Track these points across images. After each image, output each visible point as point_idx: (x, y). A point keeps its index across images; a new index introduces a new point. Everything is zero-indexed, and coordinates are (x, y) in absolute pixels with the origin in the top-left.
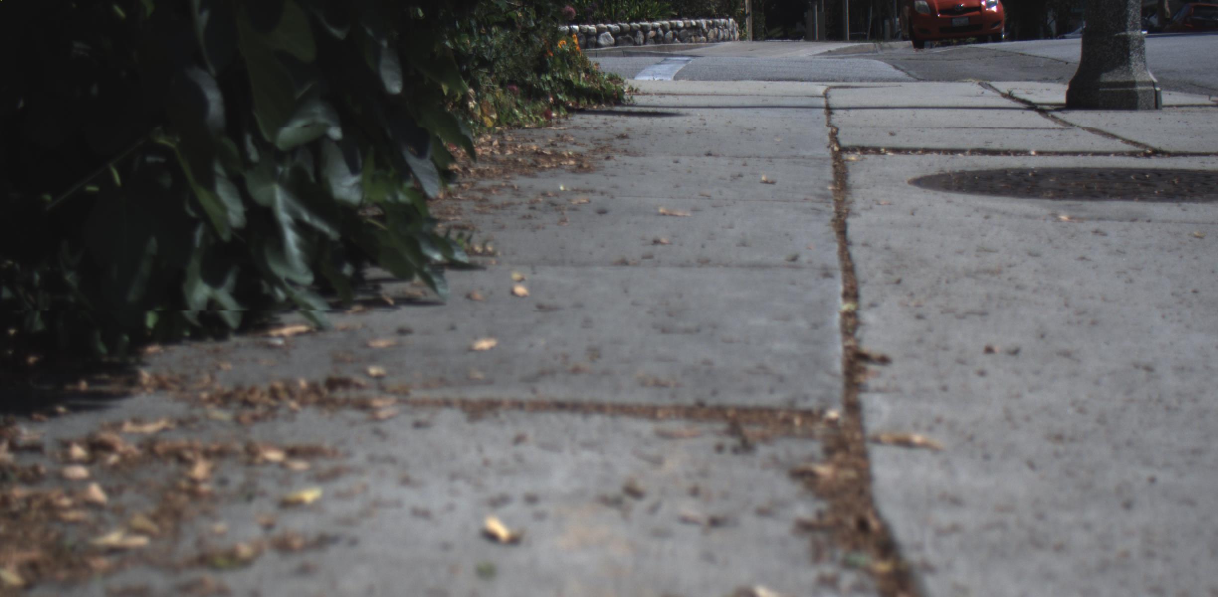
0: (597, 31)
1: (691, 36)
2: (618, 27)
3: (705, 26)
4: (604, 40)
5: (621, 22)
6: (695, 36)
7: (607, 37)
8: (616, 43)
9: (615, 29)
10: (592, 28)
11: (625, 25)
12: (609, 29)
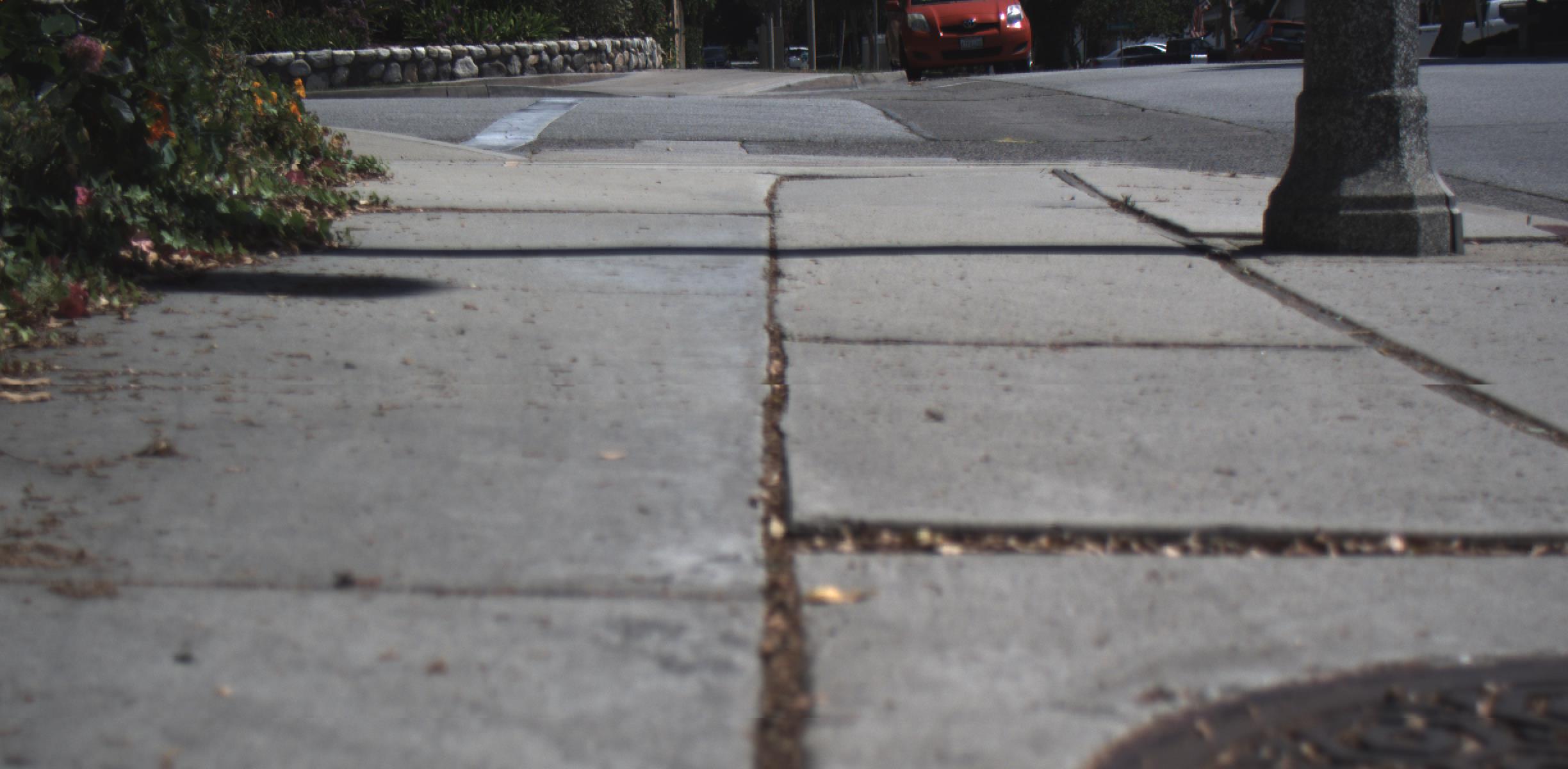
0: (453, 55)
1: (589, 64)
2: (483, 50)
3: (609, 49)
4: (463, 68)
5: (488, 42)
6: (595, 63)
7: (467, 64)
8: (481, 73)
9: (478, 52)
10: (446, 50)
11: (494, 47)
12: (470, 53)
